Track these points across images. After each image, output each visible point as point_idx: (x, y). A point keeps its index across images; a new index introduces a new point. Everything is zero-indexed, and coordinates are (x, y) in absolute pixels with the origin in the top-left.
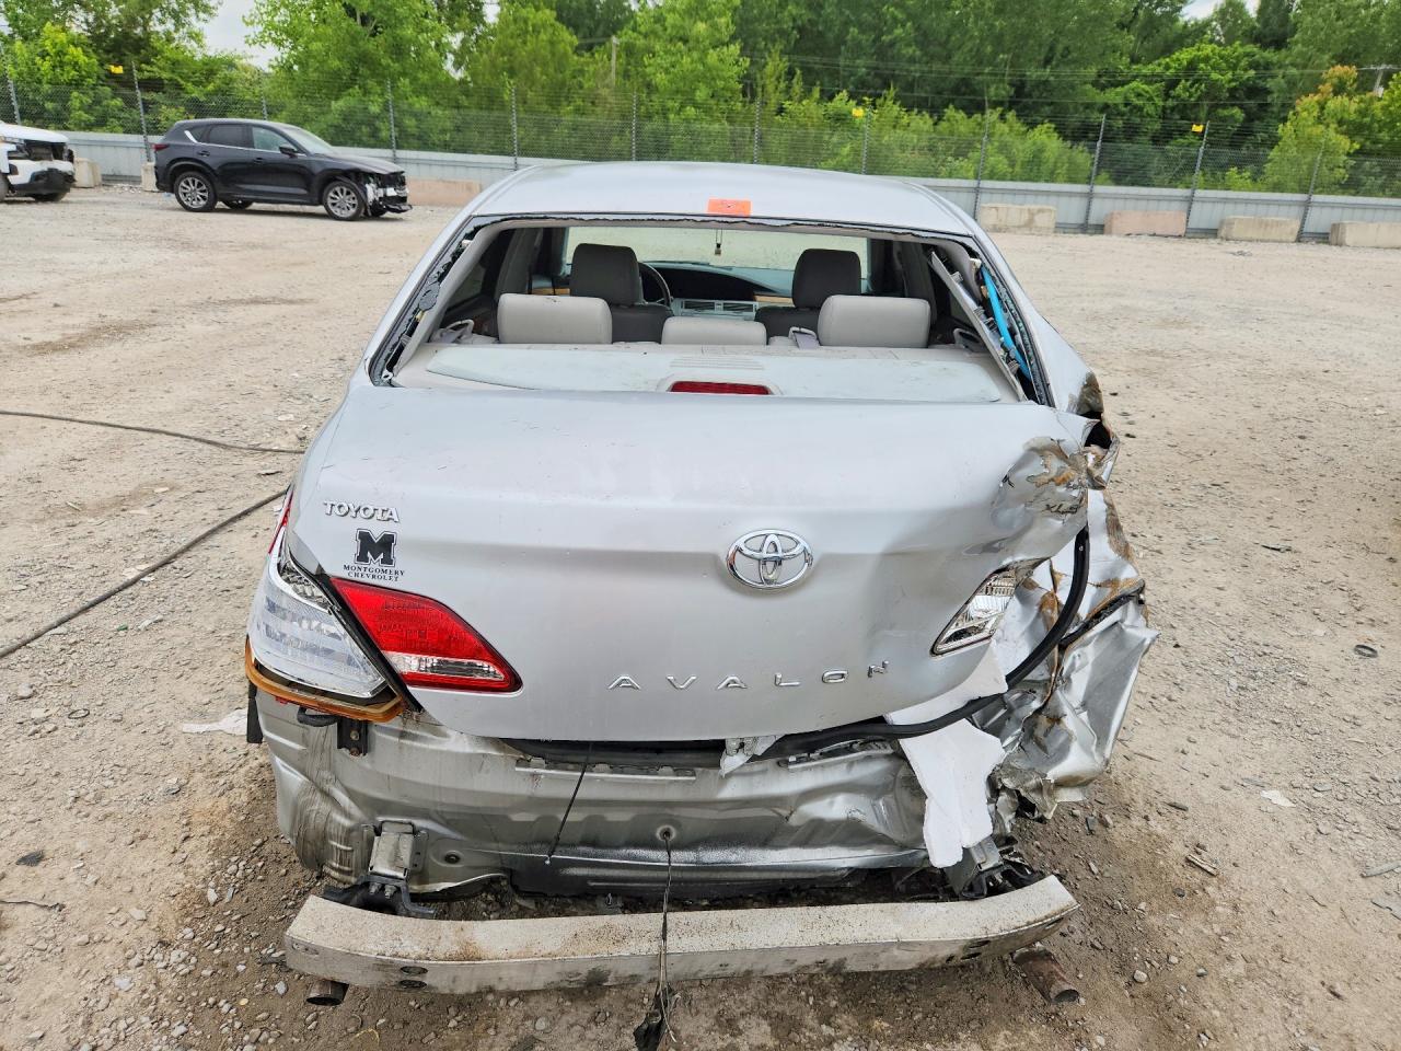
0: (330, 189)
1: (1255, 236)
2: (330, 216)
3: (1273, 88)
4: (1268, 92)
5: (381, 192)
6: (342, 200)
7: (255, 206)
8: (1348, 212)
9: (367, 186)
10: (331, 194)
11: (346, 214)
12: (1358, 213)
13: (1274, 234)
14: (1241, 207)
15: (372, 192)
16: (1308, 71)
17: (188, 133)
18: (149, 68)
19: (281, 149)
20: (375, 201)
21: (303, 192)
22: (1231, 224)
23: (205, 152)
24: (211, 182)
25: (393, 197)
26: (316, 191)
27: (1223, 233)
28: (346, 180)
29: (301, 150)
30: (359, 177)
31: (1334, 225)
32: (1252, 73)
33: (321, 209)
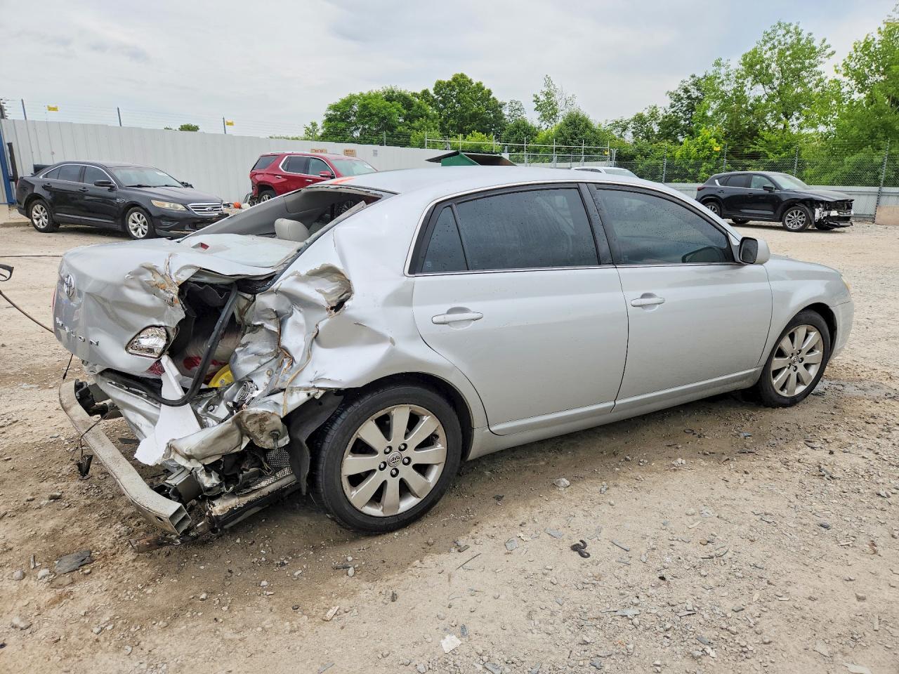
0: (789, 212)
2: (784, 228)
5: (826, 214)
6: (795, 218)
7: (751, 222)
9: (816, 209)
10: (789, 215)
11: (796, 227)
15: (819, 214)
17: (717, 181)
18: (754, 146)
19: (764, 187)
20: (820, 219)
21: (772, 213)
23: (722, 191)
24: (720, 208)
25: (835, 216)
26: (779, 212)
28: (803, 206)
29: (778, 187)
30: (812, 203)
33: (780, 224)
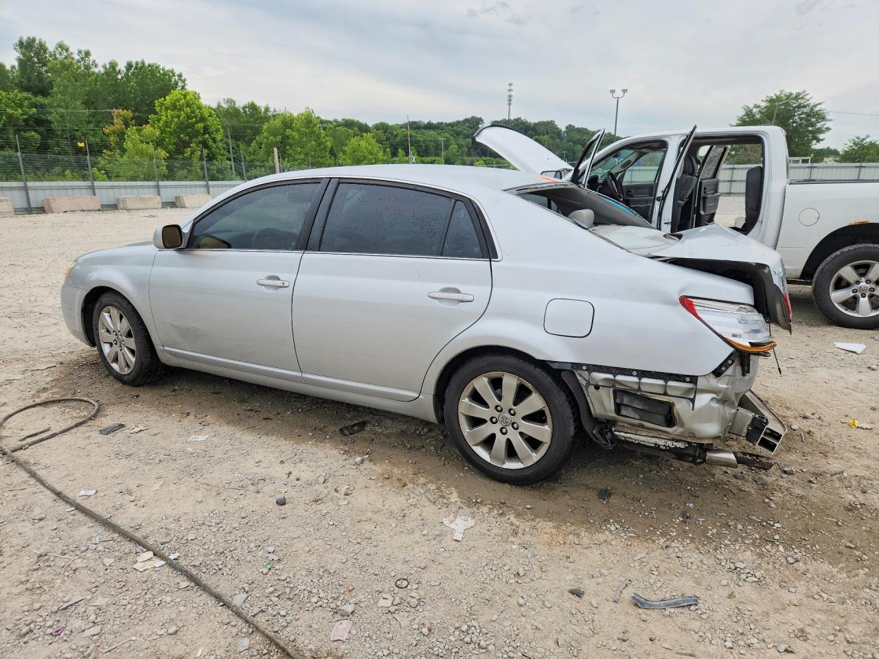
1: (140, 207)
3: (53, 120)
4: (50, 122)
8: (183, 190)
12: (188, 189)
13: (150, 205)
14: (129, 191)
16: (69, 111)
22: (124, 201)
27: (121, 206)
31: (176, 197)
32: (34, 110)
